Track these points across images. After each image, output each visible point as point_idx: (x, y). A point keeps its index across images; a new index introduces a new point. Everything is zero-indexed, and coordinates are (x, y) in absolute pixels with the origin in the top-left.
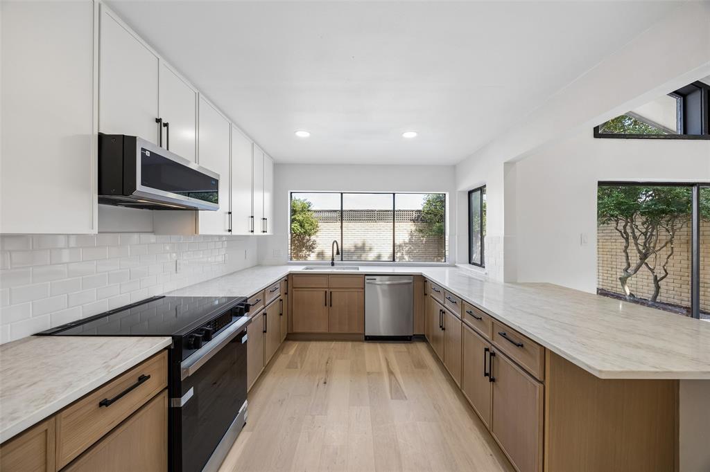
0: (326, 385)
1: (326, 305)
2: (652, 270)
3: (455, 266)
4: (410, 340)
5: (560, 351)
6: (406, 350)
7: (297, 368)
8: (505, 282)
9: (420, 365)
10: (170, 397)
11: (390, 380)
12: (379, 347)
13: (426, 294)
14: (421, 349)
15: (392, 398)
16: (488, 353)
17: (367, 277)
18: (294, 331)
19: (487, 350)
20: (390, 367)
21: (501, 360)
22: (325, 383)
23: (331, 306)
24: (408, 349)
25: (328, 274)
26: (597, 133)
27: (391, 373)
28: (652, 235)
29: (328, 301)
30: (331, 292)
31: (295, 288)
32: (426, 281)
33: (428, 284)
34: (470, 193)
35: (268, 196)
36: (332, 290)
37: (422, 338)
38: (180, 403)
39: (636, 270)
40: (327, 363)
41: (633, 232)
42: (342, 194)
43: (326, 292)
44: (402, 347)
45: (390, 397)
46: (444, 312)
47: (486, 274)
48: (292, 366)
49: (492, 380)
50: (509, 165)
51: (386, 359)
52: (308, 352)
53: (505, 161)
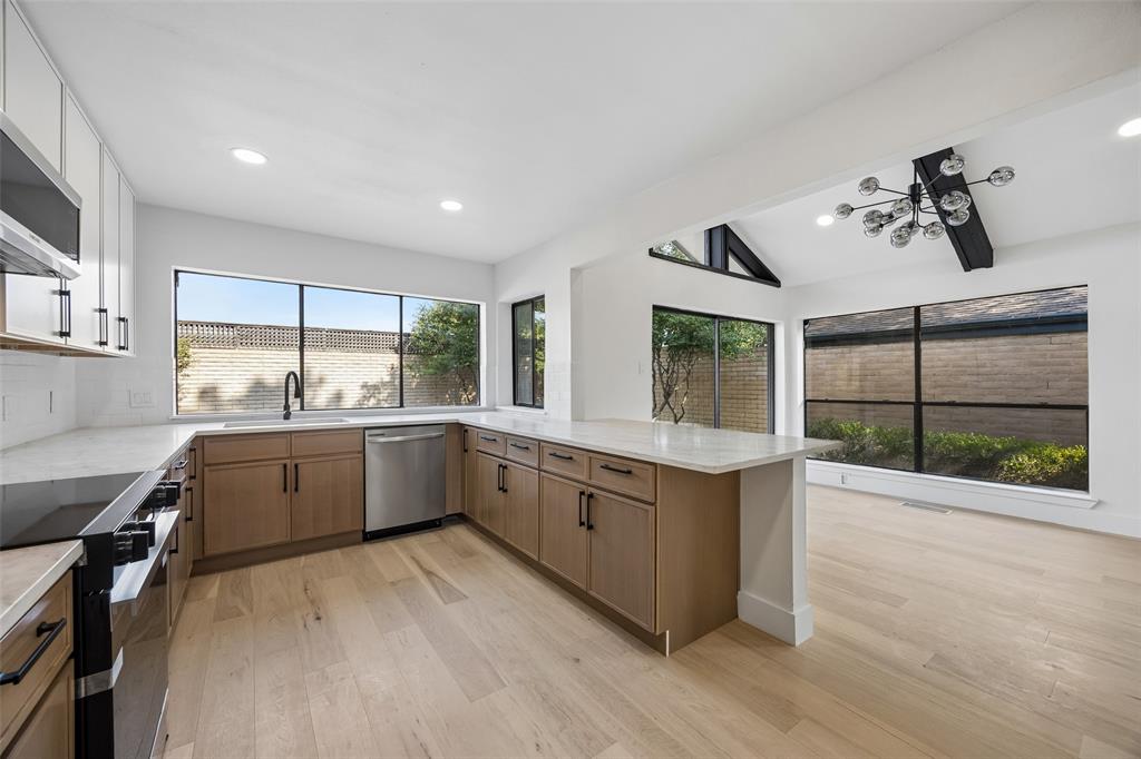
0: (322, 621)
1: (285, 490)
2: (672, 410)
3: (495, 410)
4: (440, 525)
5: (676, 462)
6: (439, 539)
7: (240, 614)
8: (573, 420)
9: (468, 553)
10: (77, 676)
11: (433, 584)
12: (392, 545)
13: (466, 451)
14: (460, 533)
15: (446, 603)
16: (584, 498)
17: (367, 432)
18: (208, 553)
19: (582, 493)
20: (425, 566)
21: (601, 499)
22: (318, 618)
23: (296, 490)
24: (440, 536)
25: (291, 432)
26: (652, 253)
27: (429, 573)
28: (673, 371)
29: (291, 481)
30: (296, 466)
31: (209, 465)
32: (466, 431)
33: (472, 434)
34: (514, 306)
35: (126, 272)
36: (298, 461)
37: (461, 518)
38: (108, 681)
39: (661, 409)
40: (306, 590)
41: (660, 370)
42: (301, 286)
43: (285, 466)
44: (430, 537)
45: (441, 602)
46: (505, 467)
47: (546, 414)
48: (224, 614)
49: (590, 527)
50: (576, 272)
51: (413, 558)
52: (252, 584)
53: (573, 266)
